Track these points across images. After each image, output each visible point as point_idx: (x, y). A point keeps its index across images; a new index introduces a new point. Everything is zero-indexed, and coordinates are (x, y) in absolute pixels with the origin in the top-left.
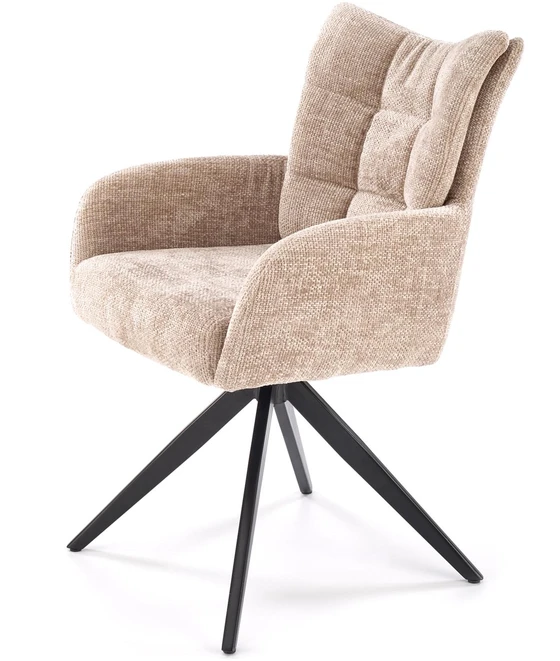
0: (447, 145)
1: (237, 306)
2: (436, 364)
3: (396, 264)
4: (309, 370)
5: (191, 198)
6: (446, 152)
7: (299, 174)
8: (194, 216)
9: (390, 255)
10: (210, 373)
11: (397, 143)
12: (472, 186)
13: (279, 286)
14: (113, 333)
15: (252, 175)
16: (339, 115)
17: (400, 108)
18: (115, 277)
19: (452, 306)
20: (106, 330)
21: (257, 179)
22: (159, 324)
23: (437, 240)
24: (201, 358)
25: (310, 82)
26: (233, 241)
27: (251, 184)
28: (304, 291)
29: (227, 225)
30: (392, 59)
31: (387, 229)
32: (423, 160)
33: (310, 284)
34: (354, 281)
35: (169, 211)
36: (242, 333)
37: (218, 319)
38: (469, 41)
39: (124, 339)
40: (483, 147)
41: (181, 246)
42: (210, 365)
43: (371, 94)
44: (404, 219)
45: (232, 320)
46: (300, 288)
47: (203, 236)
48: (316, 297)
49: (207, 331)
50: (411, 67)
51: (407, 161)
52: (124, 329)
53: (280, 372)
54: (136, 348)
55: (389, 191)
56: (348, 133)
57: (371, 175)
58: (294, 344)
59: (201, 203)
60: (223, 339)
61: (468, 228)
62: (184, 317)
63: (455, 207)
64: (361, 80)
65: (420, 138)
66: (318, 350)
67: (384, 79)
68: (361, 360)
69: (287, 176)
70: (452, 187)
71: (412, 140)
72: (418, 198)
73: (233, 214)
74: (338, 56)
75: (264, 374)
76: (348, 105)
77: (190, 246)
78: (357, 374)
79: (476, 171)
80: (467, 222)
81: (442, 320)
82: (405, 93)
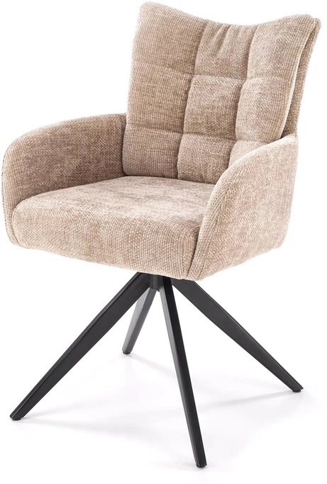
0: (286, 95)
6: (286, 100)
7: (139, 126)
8: (75, 163)
11: (223, 97)
16: (165, 81)
17: (216, 73)
30: (200, 40)
32: (266, 107)
35: (61, 161)
37: (188, 230)
49: (184, 240)
50: (219, 44)
56: (175, 93)
57: (200, 121)
59: (78, 153)
67: (196, 54)
71: (236, 94)
73: (96, 159)
74: (159, 40)
76: (171, 74)
82: (220, 62)
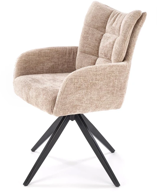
0: (124, 44)
1: (59, 91)
2: (120, 109)
3: (107, 79)
4: (81, 110)
5: (49, 59)
6: (123, 46)
7: (81, 52)
8: (50, 64)
9: (105, 76)
10: (51, 111)
11: (110, 43)
12: (131, 56)
13: (72, 86)
14: (24, 99)
15: (68, 52)
16: (93, 34)
17: (111, 32)
18: (25, 82)
19: (125, 92)
20: (23, 98)
21: (69, 53)
22: (37, 97)
23: (120, 72)
24: (49, 107)
25: (85, 25)
26: (62, 71)
27: (67, 55)
28: (79, 87)
29: (60, 67)
30: (109, 18)
31: (105, 69)
32: (117, 48)
33: (81, 85)
34: (94, 84)
35: (43, 63)
36: (61, 100)
37: (54, 95)
38: (130, 13)
39: (28, 101)
40: (135, 44)
41: (46, 73)
42: (52, 109)
43: (103, 28)
44: (110, 66)
45: (58, 96)
46: (78, 86)
47: (53, 70)
48: (83, 89)
49: (50, 99)
50: (114, 21)
51: (113, 48)
52: (27, 98)
53: (72, 111)
54: (31, 104)
55: (108, 57)
56: (96, 40)
57: (102, 52)
58: (77, 103)
59: (52, 60)
60: (55, 101)
61: (130, 68)
62: (44, 95)
63: (126, 62)
64: (100, 24)
65: (116, 42)
66: (84, 105)
67: (106, 24)
68: (97, 108)
69: (78, 53)
70: (125, 56)
71: (114, 42)
72: (115, 60)
73: (62, 64)
74: (93, 17)
75: (68, 112)
76: (96, 32)
77: (49, 73)
78: (96, 112)
79: (132, 52)
80: (130, 66)
81: (122, 96)
82: (112, 28)
